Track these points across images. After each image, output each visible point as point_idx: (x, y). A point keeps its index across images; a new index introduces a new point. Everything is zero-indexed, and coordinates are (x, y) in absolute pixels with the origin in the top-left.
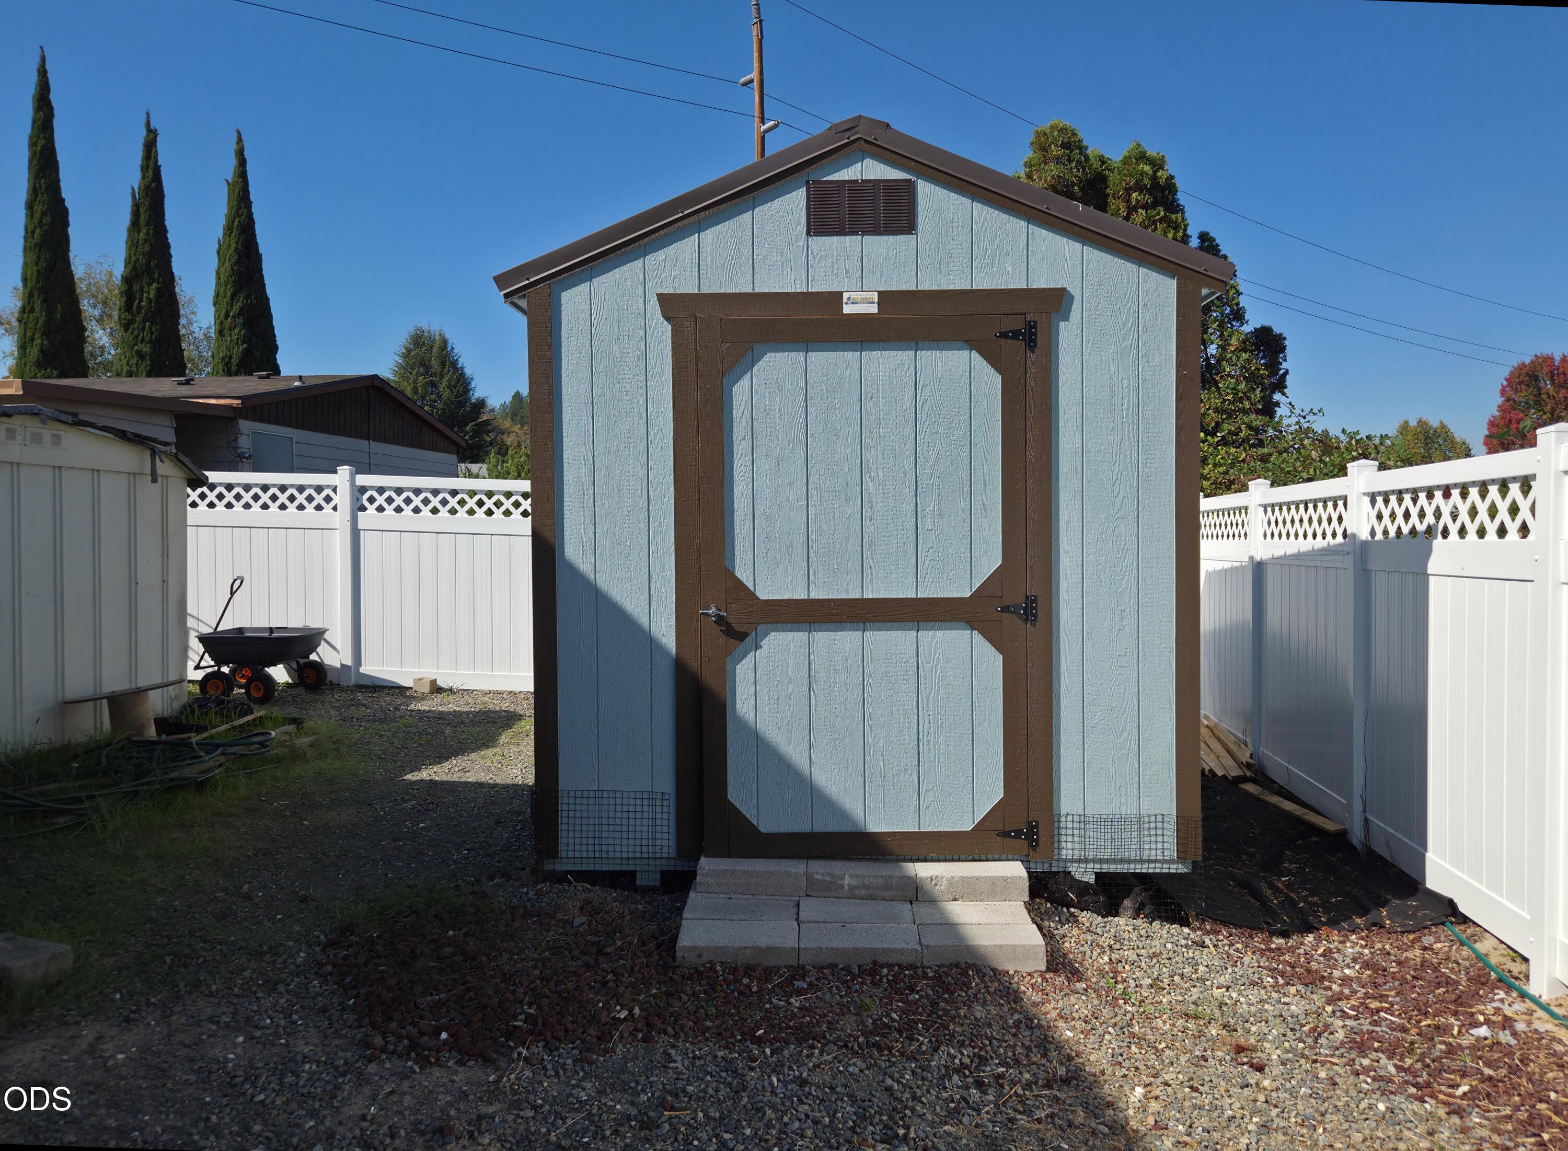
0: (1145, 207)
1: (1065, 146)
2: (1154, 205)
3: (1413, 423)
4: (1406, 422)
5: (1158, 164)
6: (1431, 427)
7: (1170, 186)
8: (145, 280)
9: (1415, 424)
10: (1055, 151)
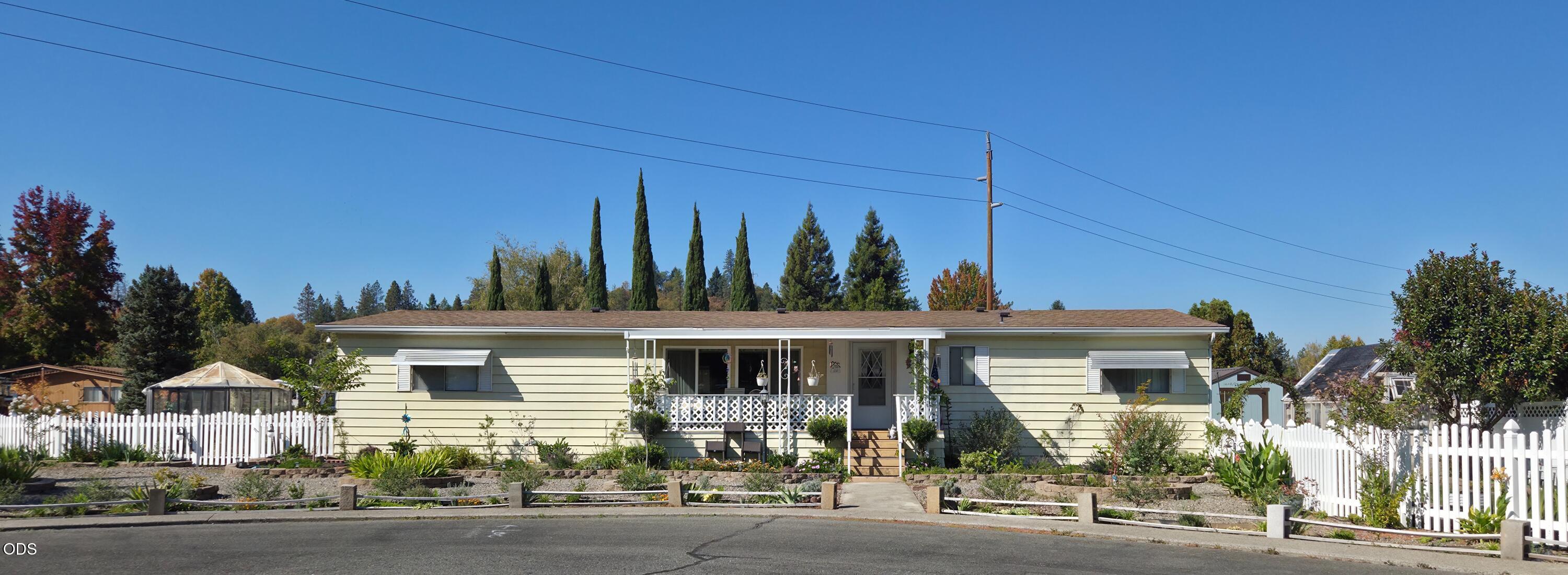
0: (1244, 328)
1: (1220, 309)
2: (1247, 329)
3: (1339, 339)
4: (1334, 338)
5: (1247, 316)
6: (1351, 341)
7: (1251, 323)
8: (698, 287)
9: (1340, 340)
10: (1218, 311)
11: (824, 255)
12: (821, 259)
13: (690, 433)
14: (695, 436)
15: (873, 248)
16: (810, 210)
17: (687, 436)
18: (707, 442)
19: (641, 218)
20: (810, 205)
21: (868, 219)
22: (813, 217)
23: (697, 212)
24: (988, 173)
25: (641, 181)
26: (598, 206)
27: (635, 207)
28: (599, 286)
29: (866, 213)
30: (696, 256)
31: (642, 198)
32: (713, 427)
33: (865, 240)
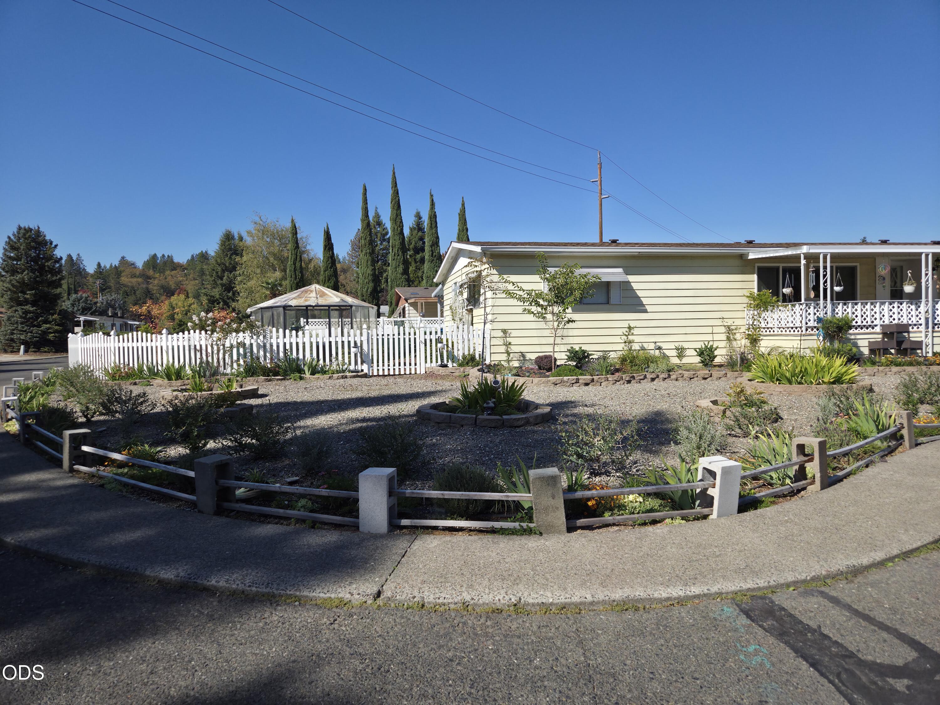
11: (386, 238)
12: (384, 240)
13: (855, 334)
14: (858, 337)
15: (420, 234)
16: (376, 210)
17: (853, 337)
18: (869, 341)
19: (395, 198)
20: (376, 208)
21: (416, 216)
22: (378, 215)
23: (432, 196)
24: (599, 177)
25: (394, 173)
26: (365, 190)
27: (390, 192)
28: (369, 244)
29: (414, 213)
30: (433, 225)
31: (395, 185)
32: (867, 328)
33: (415, 229)
